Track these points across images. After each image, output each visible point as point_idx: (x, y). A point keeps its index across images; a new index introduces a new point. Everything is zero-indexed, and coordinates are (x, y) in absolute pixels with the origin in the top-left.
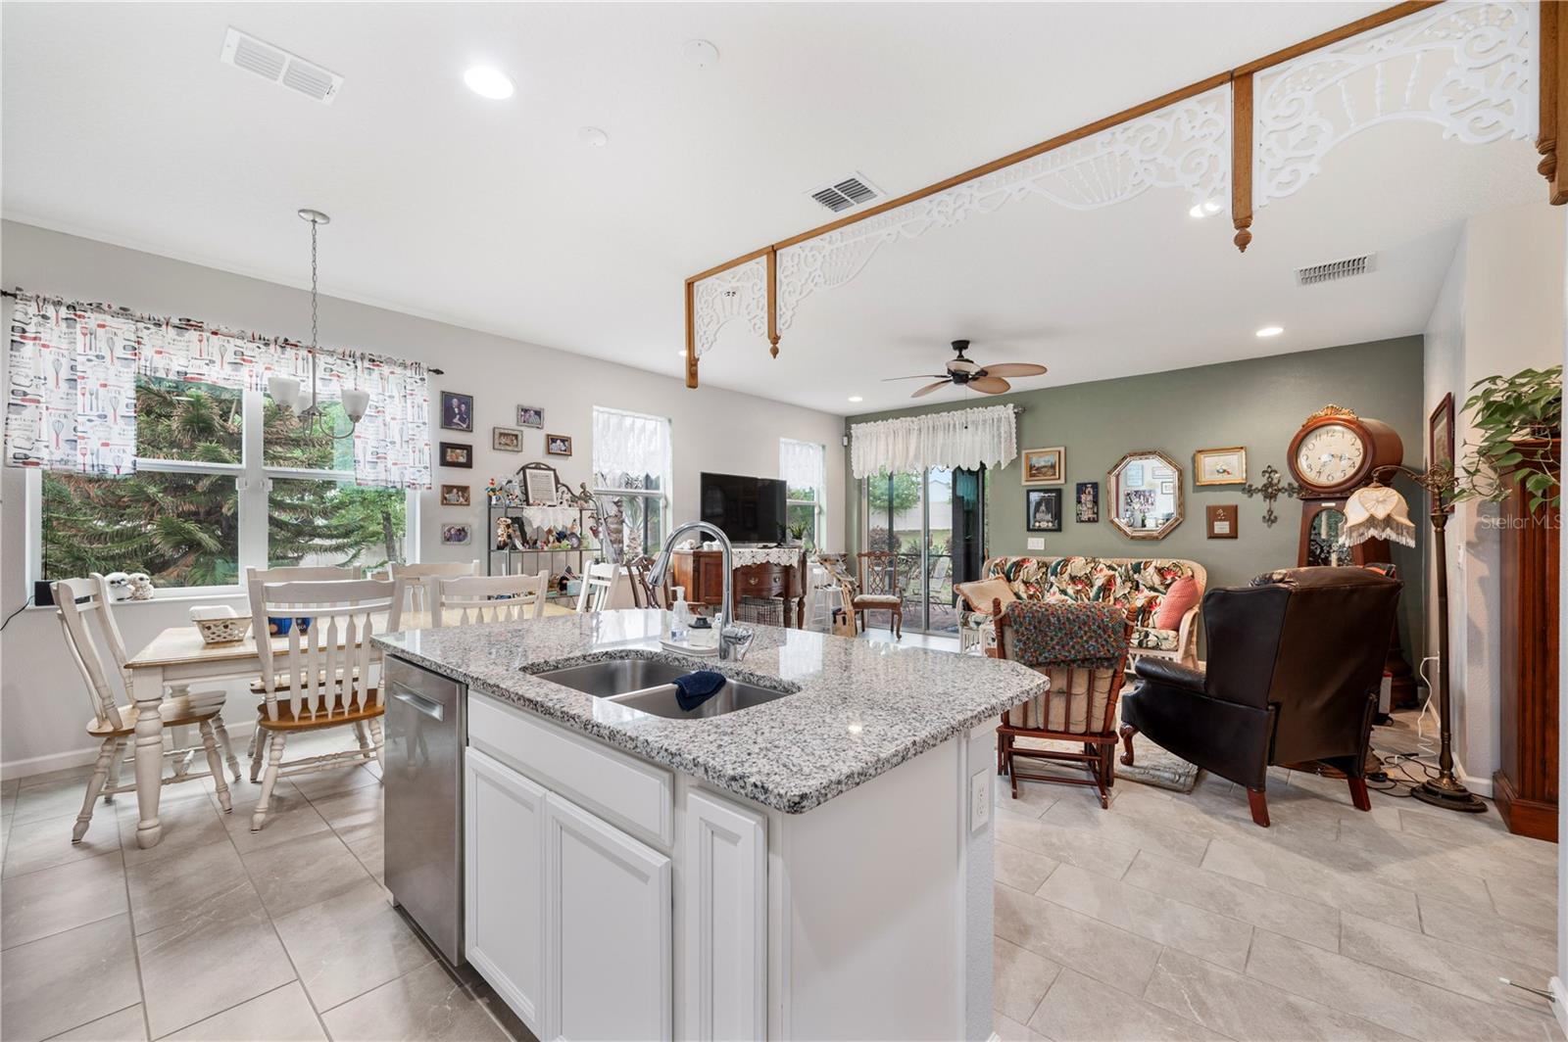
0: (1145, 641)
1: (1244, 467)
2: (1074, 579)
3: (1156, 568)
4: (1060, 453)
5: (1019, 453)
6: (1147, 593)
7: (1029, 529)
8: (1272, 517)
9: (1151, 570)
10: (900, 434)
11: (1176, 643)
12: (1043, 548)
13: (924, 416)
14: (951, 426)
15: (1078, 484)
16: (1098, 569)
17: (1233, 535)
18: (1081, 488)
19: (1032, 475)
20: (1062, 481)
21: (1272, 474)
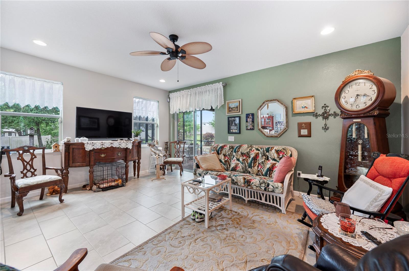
0: (267, 188)
1: (314, 105)
2: (242, 154)
3: (275, 150)
4: (239, 101)
5: (225, 102)
6: (272, 161)
7: (229, 133)
8: (327, 127)
9: (273, 151)
10: (185, 96)
11: (282, 190)
12: (234, 141)
13: (192, 89)
14: (201, 92)
15: (246, 114)
16: (252, 150)
17: (309, 135)
18: (248, 116)
19: (230, 111)
20: (240, 113)
21: (326, 108)
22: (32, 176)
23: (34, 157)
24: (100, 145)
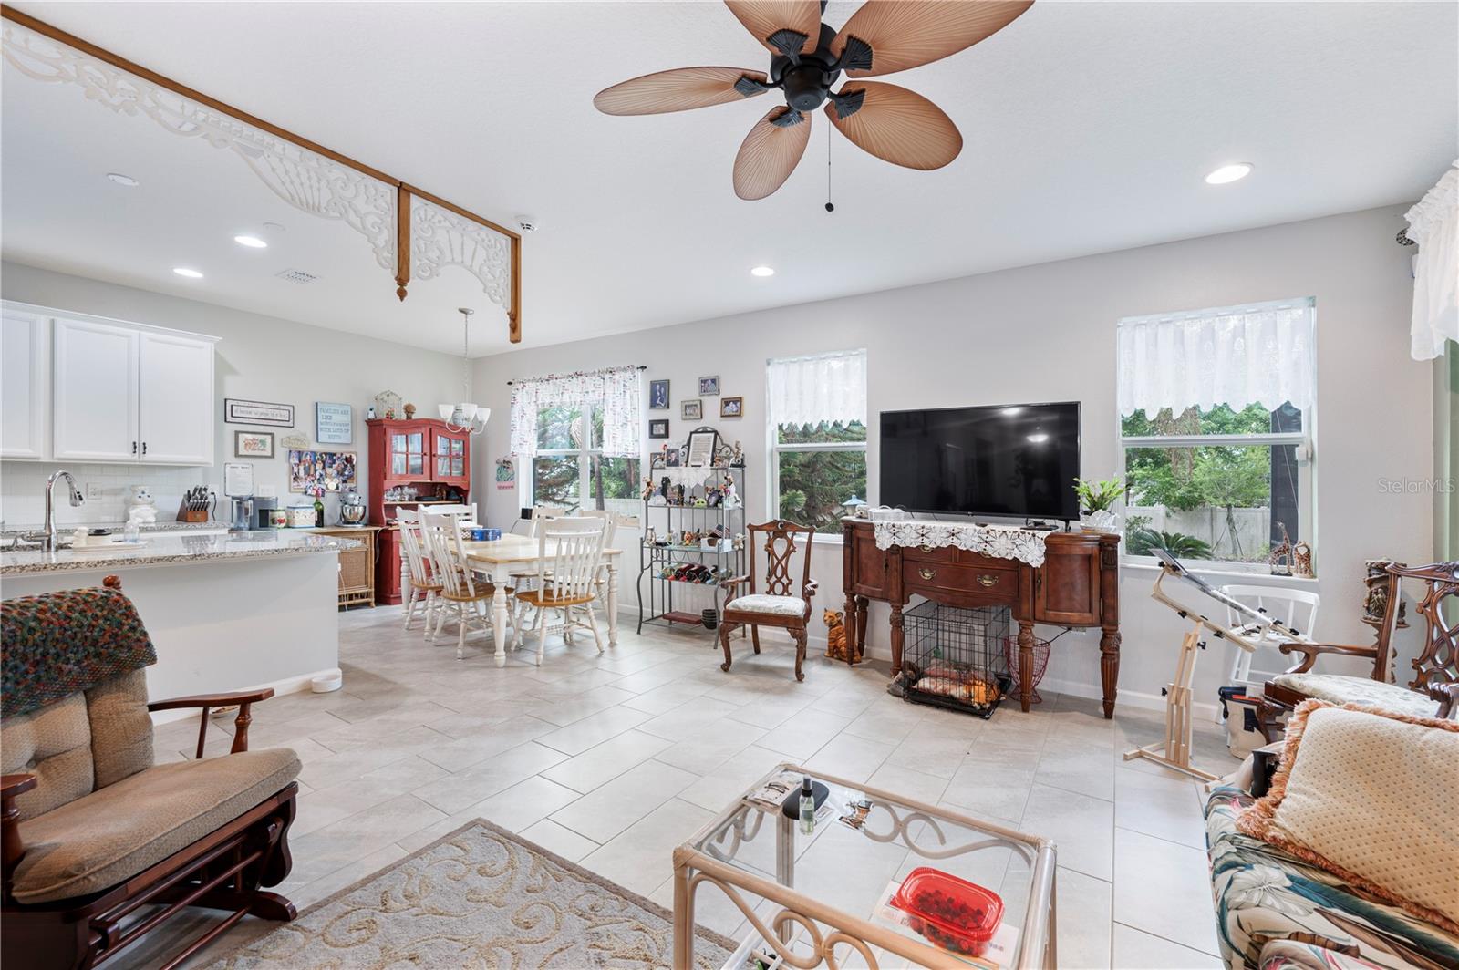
22: (782, 594)
23: (791, 548)
24: (915, 535)
